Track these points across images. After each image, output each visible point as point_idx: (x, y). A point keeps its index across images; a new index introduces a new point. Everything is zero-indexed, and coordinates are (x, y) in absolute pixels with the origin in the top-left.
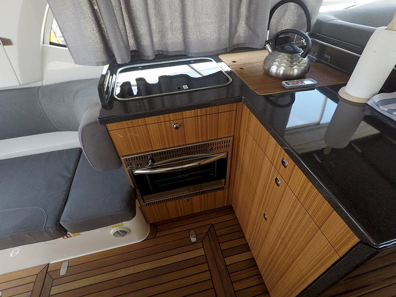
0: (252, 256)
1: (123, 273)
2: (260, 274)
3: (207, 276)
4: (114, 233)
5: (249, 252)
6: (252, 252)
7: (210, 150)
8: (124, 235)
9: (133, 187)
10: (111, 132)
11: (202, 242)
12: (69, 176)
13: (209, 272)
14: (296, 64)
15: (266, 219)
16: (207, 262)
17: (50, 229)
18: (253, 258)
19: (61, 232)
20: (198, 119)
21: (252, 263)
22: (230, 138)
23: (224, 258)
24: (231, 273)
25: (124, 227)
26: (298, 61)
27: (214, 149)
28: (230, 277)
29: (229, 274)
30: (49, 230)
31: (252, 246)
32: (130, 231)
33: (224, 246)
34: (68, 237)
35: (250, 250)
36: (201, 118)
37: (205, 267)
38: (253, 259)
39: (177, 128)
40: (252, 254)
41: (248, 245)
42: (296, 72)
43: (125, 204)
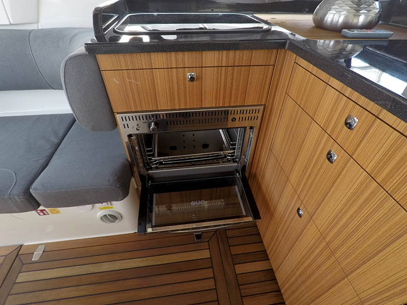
0: (271, 266)
1: (106, 267)
2: (279, 291)
3: (210, 284)
4: (101, 217)
5: (266, 261)
6: (271, 261)
7: (232, 120)
8: (114, 222)
9: (129, 160)
10: (104, 73)
11: (208, 242)
12: (56, 141)
13: (213, 279)
14: (365, 8)
15: (300, 216)
16: (212, 267)
17: (16, 197)
18: (272, 269)
19: (32, 203)
20: (221, 70)
21: (270, 275)
22: (259, 107)
23: (234, 264)
24: (241, 285)
25: (115, 212)
26: (368, 4)
27: (237, 119)
28: (240, 290)
29: (239, 285)
30: (15, 199)
31: (272, 253)
32: (122, 217)
33: (236, 250)
34: (44, 214)
35: (268, 259)
36: (225, 70)
37: (209, 273)
38: (271, 271)
39: (192, 79)
40: (270, 264)
41: (266, 253)
42: (361, 20)
43: (115, 178)
